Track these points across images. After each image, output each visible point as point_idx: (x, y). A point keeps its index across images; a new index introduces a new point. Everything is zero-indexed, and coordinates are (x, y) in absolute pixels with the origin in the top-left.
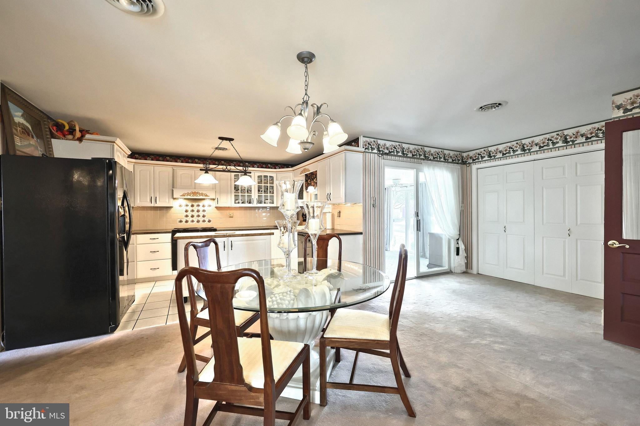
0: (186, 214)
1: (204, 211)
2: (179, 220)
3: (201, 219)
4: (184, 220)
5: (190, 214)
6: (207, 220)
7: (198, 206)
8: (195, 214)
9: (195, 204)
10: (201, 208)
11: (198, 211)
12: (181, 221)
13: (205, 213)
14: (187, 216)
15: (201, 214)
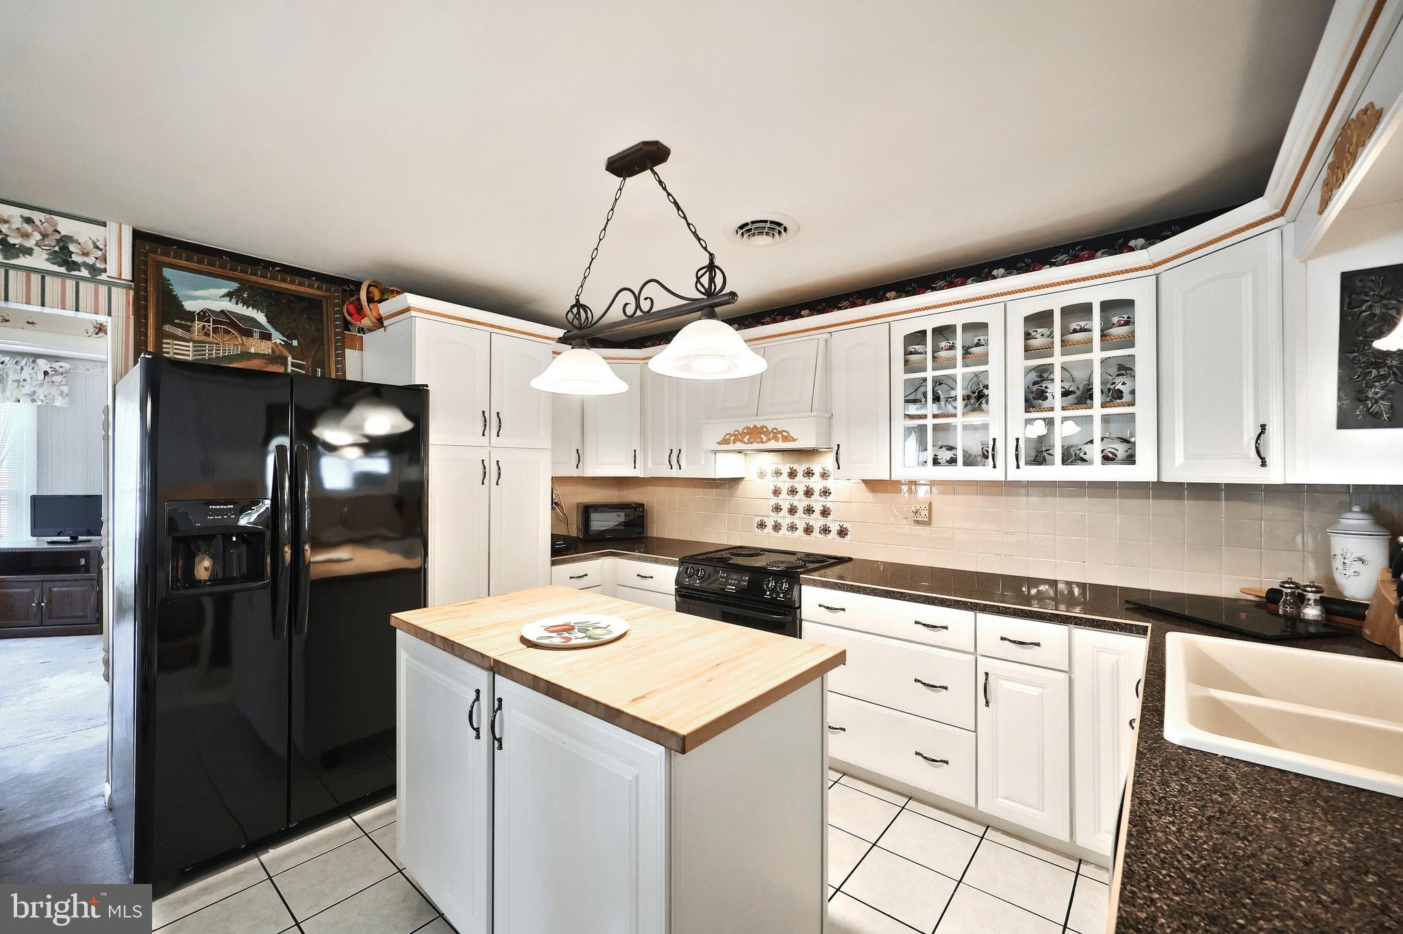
0: (774, 501)
1: (826, 493)
2: (758, 519)
3: (817, 521)
4: (770, 523)
5: (785, 501)
6: (834, 528)
7: (809, 473)
8: (801, 502)
9: (801, 468)
10: (817, 483)
11: (809, 493)
12: (762, 525)
13: (829, 502)
14: (777, 509)
15: (817, 503)
